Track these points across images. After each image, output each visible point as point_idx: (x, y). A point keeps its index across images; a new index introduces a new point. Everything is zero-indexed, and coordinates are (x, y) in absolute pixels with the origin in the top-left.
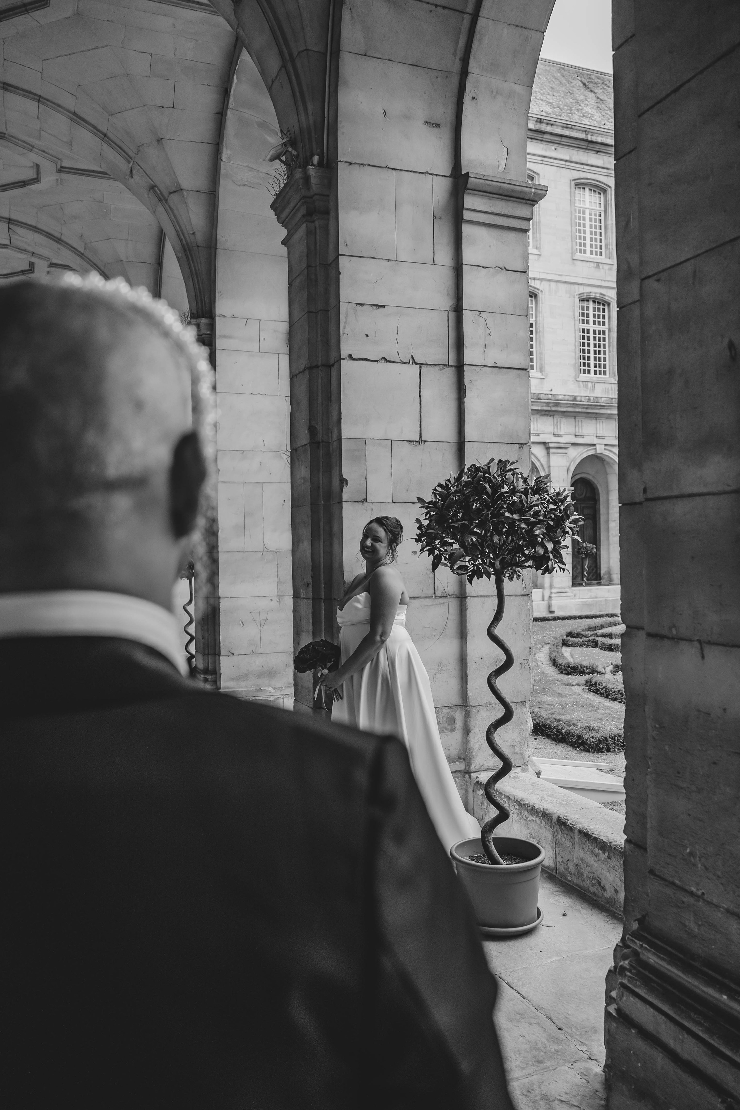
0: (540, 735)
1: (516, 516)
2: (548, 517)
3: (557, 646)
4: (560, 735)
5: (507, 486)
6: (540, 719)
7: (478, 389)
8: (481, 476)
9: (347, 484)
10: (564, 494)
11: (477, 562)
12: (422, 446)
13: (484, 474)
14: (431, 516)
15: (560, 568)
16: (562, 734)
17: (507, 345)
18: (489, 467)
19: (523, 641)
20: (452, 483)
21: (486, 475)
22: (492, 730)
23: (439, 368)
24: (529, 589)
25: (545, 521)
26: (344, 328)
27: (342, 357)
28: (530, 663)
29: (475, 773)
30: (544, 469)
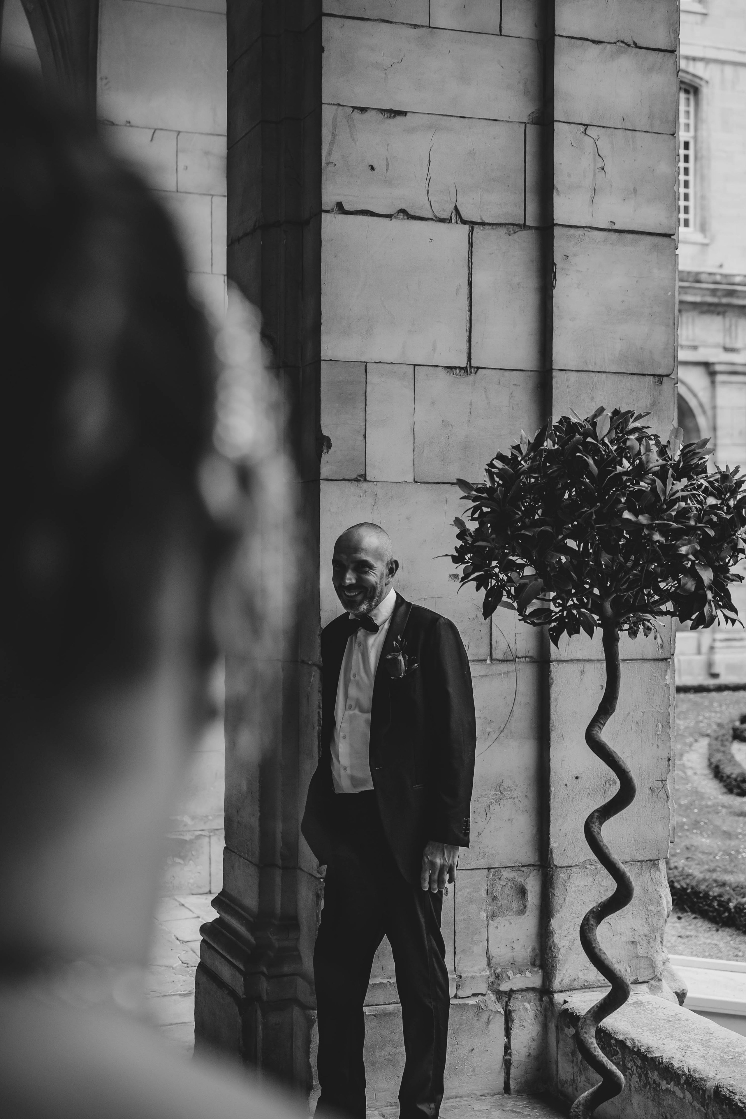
0: (687, 912)
1: (643, 519)
2: (704, 520)
3: (722, 741)
4: (724, 913)
5: (628, 459)
6: (688, 881)
7: (578, 271)
8: (578, 442)
9: (329, 446)
10: (737, 477)
11: (570, 603)
12: (471, 378)
13: (585, 438)
14: (482, 514)
15: (727, 618)
16: (728, 910)
17: (635, 190)
18: (594, 425)
19: (655, 745)
20: (524, 453)
21: (589, 439)
22: (592, 922)
23: (505, 231)
24: (668, 649)
25: (700, 528)
26: (330, 152)
27: (324, 208)
28: (669, 787)
29: (561, 994)
30: (704, 412)
